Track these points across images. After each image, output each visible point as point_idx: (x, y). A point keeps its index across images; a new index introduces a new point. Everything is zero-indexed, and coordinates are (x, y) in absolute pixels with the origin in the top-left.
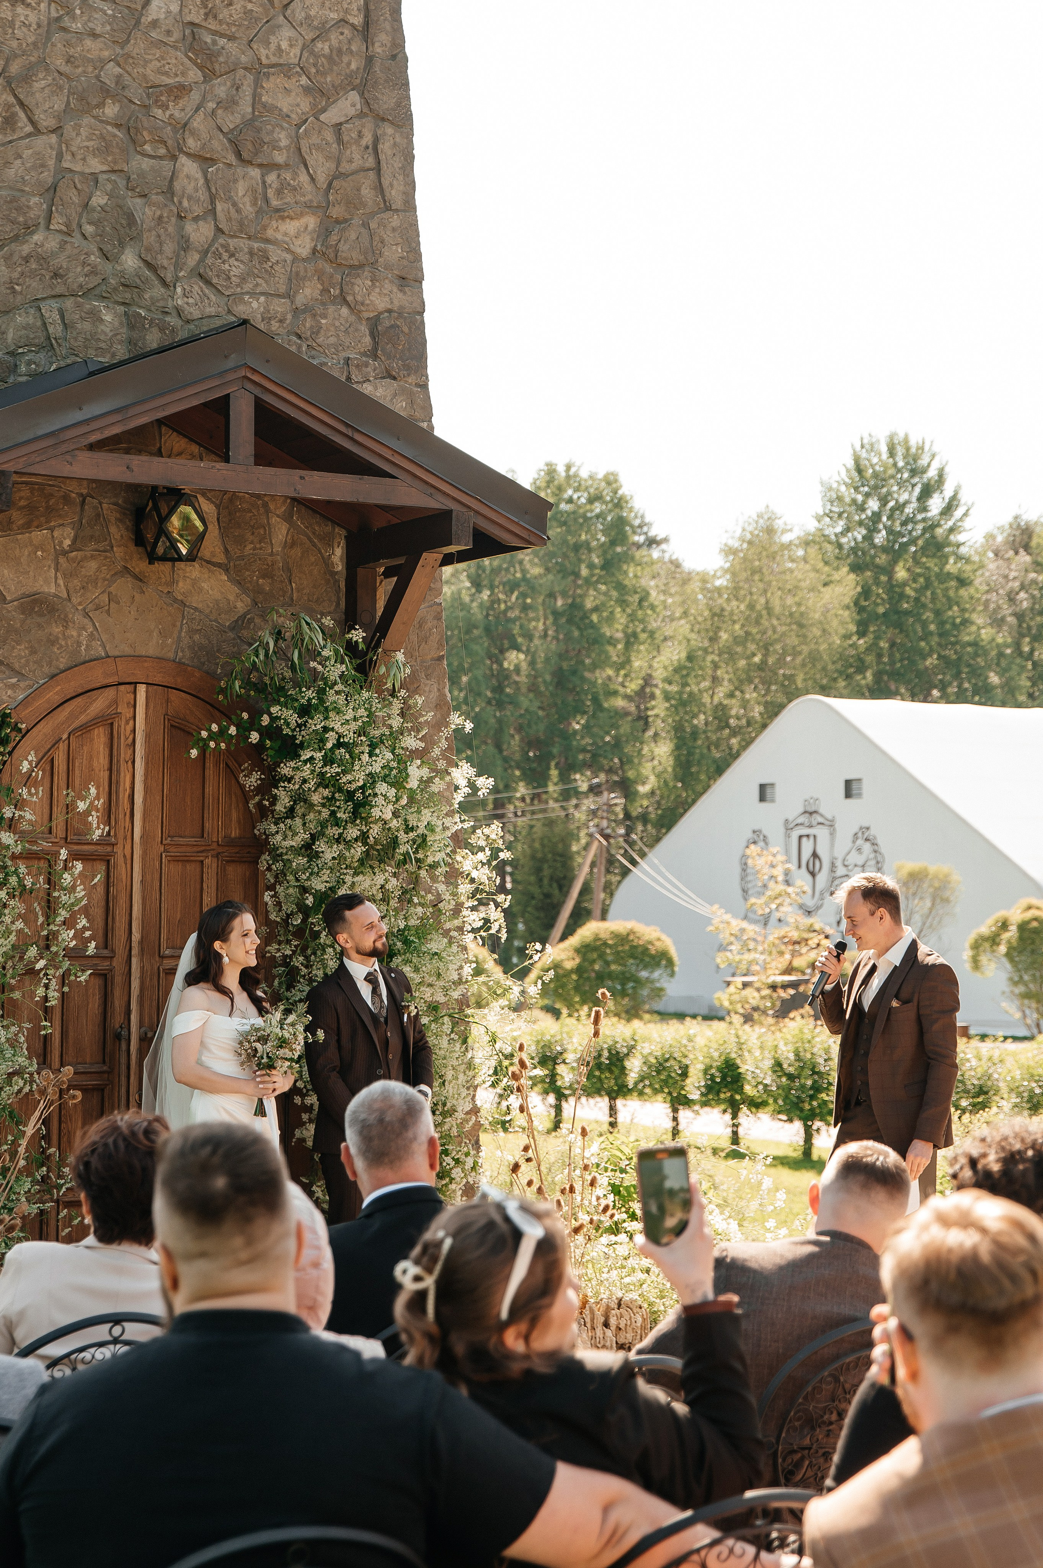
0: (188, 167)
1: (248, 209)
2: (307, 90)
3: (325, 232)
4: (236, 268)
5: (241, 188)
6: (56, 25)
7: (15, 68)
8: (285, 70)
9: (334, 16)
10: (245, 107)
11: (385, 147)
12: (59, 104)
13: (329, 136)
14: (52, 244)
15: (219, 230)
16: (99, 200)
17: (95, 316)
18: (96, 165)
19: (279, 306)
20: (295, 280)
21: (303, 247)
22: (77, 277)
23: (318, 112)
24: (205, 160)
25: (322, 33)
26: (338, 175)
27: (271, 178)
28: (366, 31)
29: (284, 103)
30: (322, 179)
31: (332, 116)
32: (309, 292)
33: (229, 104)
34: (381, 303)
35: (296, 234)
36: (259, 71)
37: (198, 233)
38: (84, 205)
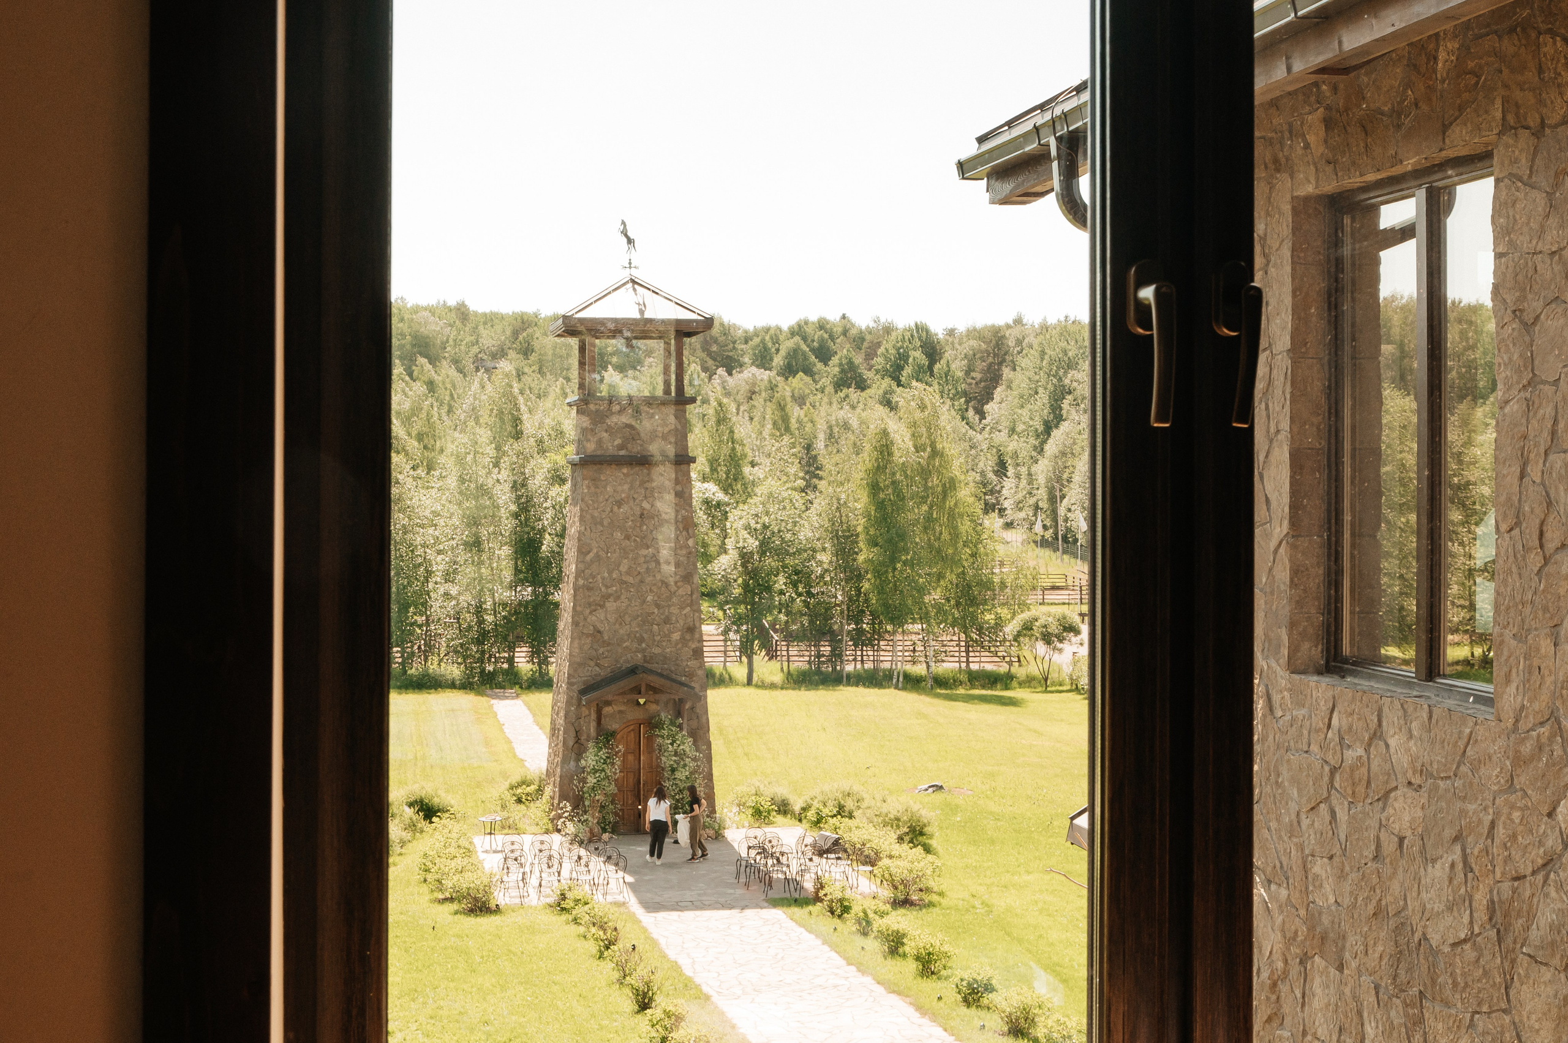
0: (655, 627)
1: (666, 632)
4: (664, 644)
5: (665, 629)
6: (629, 605)
7: (621, 614)
8: (675, 605)
11: (695, 617)
12: (629, 619)
14: (629, 644)
15: (661, 637)
16: (638, 635)
17: (637, 656)
18: (637, 629)
19: (673, 649)
20: (677, 644)
21: (678, 638)
22: (634, 650)
24: (658, 625)
25: (682, 596)
29: (674, 612)
30: (682, 624)
31: (684, 612)
32: (680, 646)
33: (662, 614)
34: (693, 646)
35: (676, 636)
36: (669, 606)
37: (657, 638)
38: (635, 636)
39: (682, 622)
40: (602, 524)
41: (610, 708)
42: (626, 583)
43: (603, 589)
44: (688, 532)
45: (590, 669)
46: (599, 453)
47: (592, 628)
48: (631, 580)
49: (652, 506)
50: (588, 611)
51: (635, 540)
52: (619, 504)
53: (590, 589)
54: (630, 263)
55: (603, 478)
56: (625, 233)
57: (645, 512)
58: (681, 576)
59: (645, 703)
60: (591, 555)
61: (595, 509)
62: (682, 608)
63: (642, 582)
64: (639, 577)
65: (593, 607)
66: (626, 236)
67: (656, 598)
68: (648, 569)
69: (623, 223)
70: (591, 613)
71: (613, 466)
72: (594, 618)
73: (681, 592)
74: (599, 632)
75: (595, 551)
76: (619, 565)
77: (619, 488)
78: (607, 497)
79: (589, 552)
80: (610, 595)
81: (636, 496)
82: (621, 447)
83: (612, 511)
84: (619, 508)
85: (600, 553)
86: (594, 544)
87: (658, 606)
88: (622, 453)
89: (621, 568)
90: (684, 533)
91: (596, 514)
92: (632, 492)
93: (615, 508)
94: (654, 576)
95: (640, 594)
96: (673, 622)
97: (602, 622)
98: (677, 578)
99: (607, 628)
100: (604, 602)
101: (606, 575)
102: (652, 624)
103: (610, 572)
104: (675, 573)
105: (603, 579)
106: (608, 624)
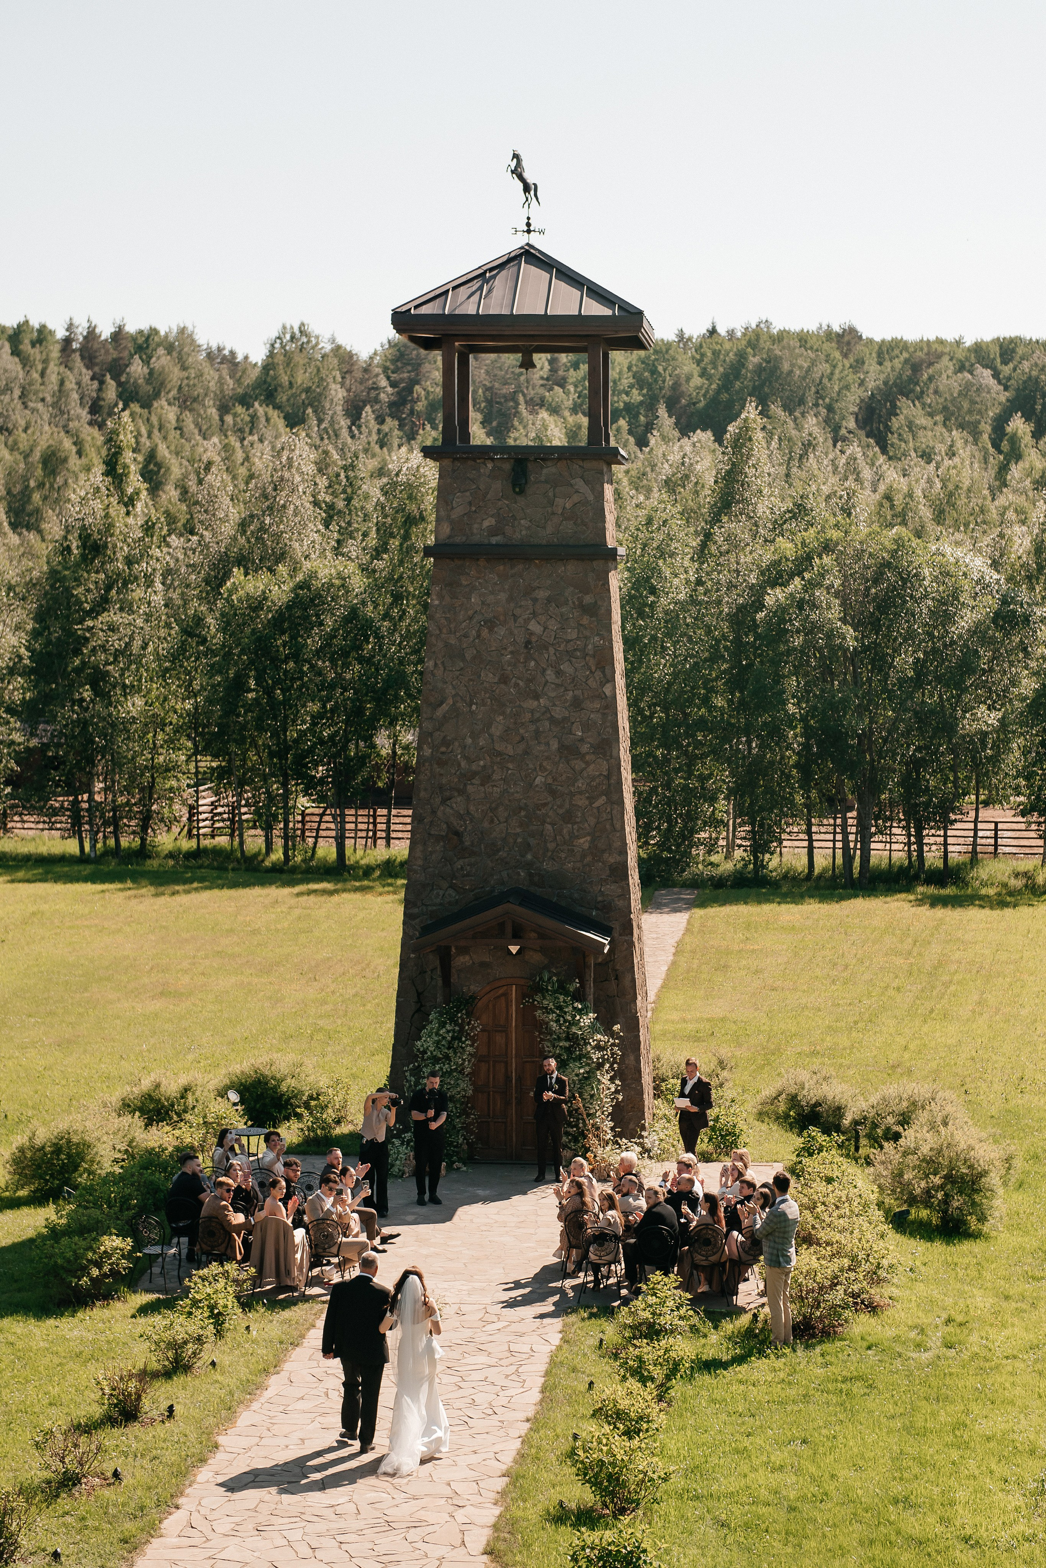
0: (549, 827)
1: (567, 837)
2: (588, 798)
3: (592, 841)
4: (563, 855)
5: (565, 831)
6: (506, 791)
7: (493, 805)
8: (581, 793)
9: (597, 773)
10: (567, 806)
11: (614, 812)
12: (506, 814)
13: (595, 811)
14: (505, 855)
15: (558, 845)
16: (519, 840)
17: (519, 874)
18: (518, 830)
19: (578, 865)
20: (584, 856)
21: (586, 846)
22: (513, 864)
23: (591, 804)
24: (553, 824)
25: (593, 779)
26: (598, 823)
27: (575, 827)
28: (608, 777)
29: (580, 803)
30: (592, 824)
31: (596, 805)
32: (589, 859)
33: (560, 807)
34: (612, 861)
35: (584, 842)
36: (572, 795)
37: (551, 846)
38: (515, 842)
39: (592, 821)
40: (463, 658)
41: (467, 958)
42: (500, 754)
43: (463, 764)
44: (603, 672)
45: (441, 892)
46: (458, 540)
47: (445, 827)
48: (510, 750)
49: (545, 628)
50: (438, 800)
51: (516, 685)
52: (491, 624)
53: (441, 763)
54: (528, 225)
55: (465, 583)
56: (518, 172)
57: (534, 639)
58: (592, 746)
59: (519, 952)
60: (445, 708)
61: (450, 632)
62: (592, 799)
63: (526, 752)
64: (522, 746)
65: (448, 794)
66: (521, 178)
67: (550, 781)
69: (516, 156)
70: (444, 801)
71: (482, 563)
72: (448, 810)
73: (591, 770)
74: (457, 834)
75: (450, 701)
76: (490, 725)
77: (490, 599)
78: (470, 613)
79: (442, 703)
80: (475, 774)
81: (518, 612)
82: (494, 531)
83: (479, 636)
84: (491, 630)
85: (459, 705)
86: (450, 691)
87: (552, 792)
88: (494, 540)
89: (493, 730)
90: (598, 674)
91: (453, 641)
92: (512, 605)
93: (485, 633)
94: (548, 744)
95: (523, 774)
96: (578, 820)
97: (461, 817)
98: (585, 748)
99: (469, 828)
100: (465, 785)
101: (469, 741)
102: (543, 823)
103: (475, 736)
104: (582, 740)
105: (464, 747)
106: (471, 821)
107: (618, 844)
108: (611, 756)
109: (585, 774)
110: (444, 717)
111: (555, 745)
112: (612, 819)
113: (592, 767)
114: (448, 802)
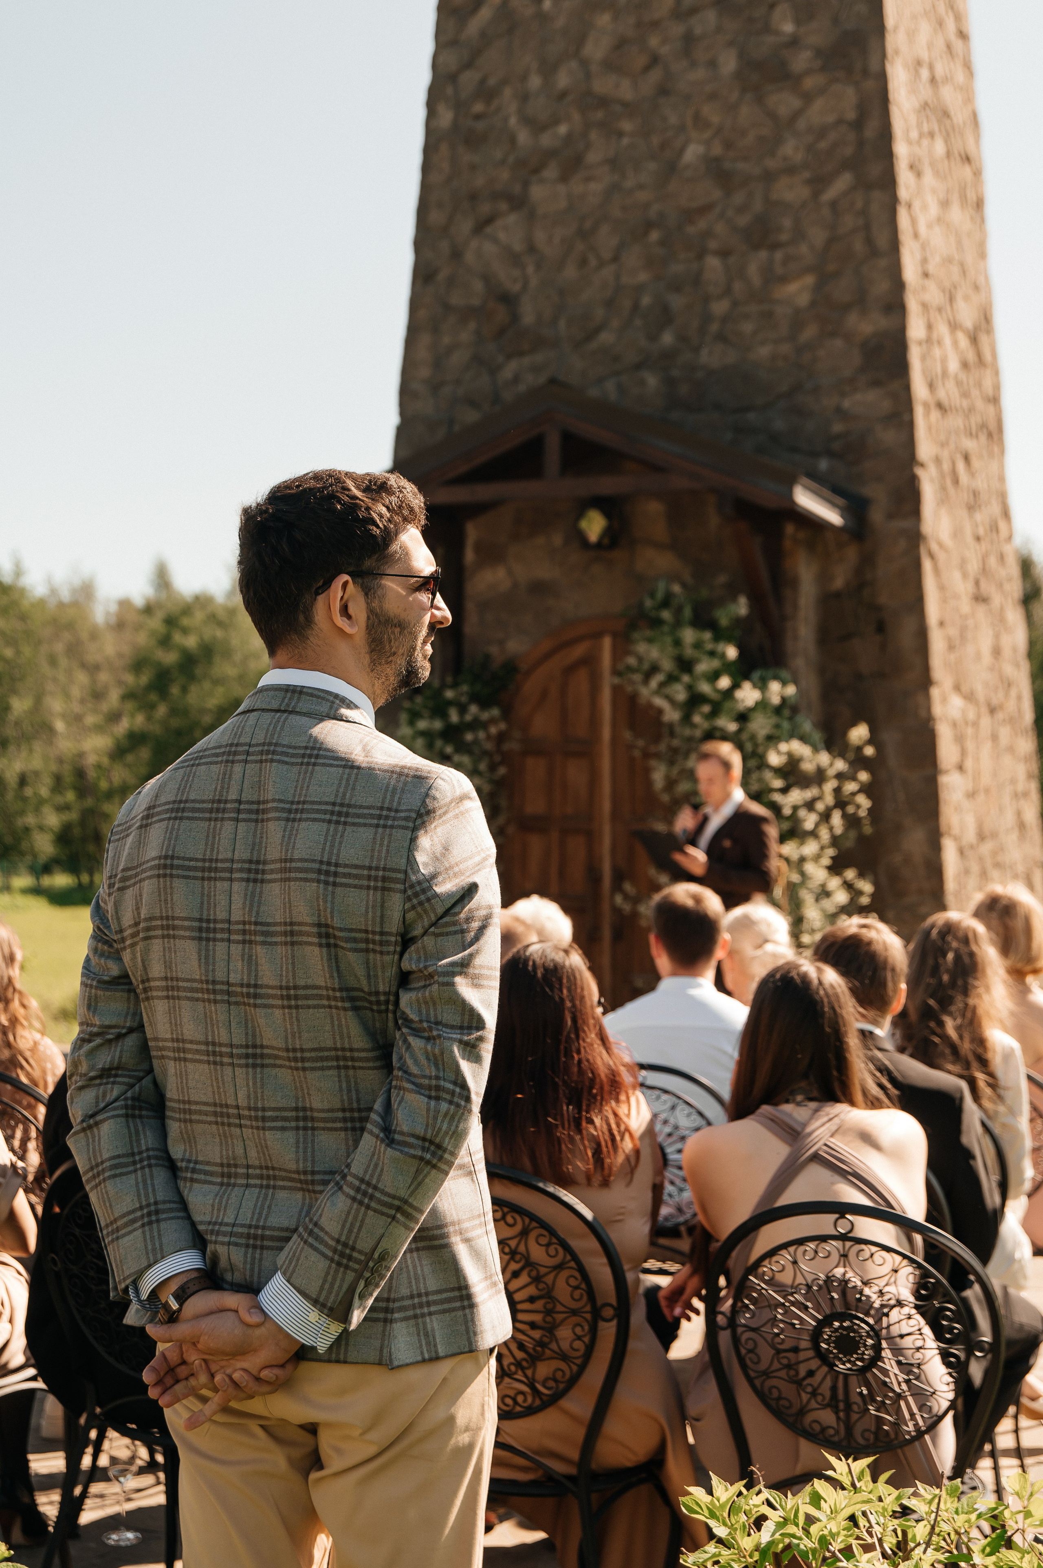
0: (713, 263)
1: (756, 280)
2: (806, 181)
3: (818, 286)
4: (747, 327)
5: (752, 268)
6: (616, 188)
7: (587, 225)
8: (791, 170)
9: (831, 119)
11: (873, 209)
12: (615, 242)
13: (825, 211)
14: (611, 339)
15: (735, 304)
16: (646, 300)
17: (642, 382)
18: (643, 277)
19: (785, 348)
20: (797, 326)
21: (804, 300)
22: (631, 359)
23: (815, 195)
24: (724, 253)
25: (820, 133)
26: (831, 240)
27: (779, 255)
28: (858, 125)
29: (788, 196)
30: (818, 244)
31: (828, 195)
32: (810, 332)
33: (741, 209)
34: (866, 329)
36: (769, 177)
37: (720, 308)
38: (636, 307)
39: (818, 236)
42: (603, 102)
43: (523, 137)
47: (478, 286)
48: (625, 90)
50: (465, 226)
58: (819, 53)
60: (485, 14)
62: (819, 183)
63: (663, 91)
64: (655, 76)
65: (485, 208)
67: (717, 150)
68: (689, 40)
70: (481, 228)
72: (488, 247)
73: (816, 112)
74: (505, 299)
76: (581, 41)
80: (546, 157)
89: (588, 49)
94: (712, 64)
95: (655, 140)
96: (784, 237)
97: (515, 259)
98: (801, 60)
99: (534, 282)
100: (526, 184)
101: (535, 82)
102: (701, 255)
103: (548, 70)
104: (794, 42)
105: (524, 98)
106: (539, 266)
107: (881, 287)
108: (865, 72)
109: (801, 124)
110: (483, 34)
111: (729, 63)
112: (867, 227)
113: (818, 104)
114: (488, 230)
